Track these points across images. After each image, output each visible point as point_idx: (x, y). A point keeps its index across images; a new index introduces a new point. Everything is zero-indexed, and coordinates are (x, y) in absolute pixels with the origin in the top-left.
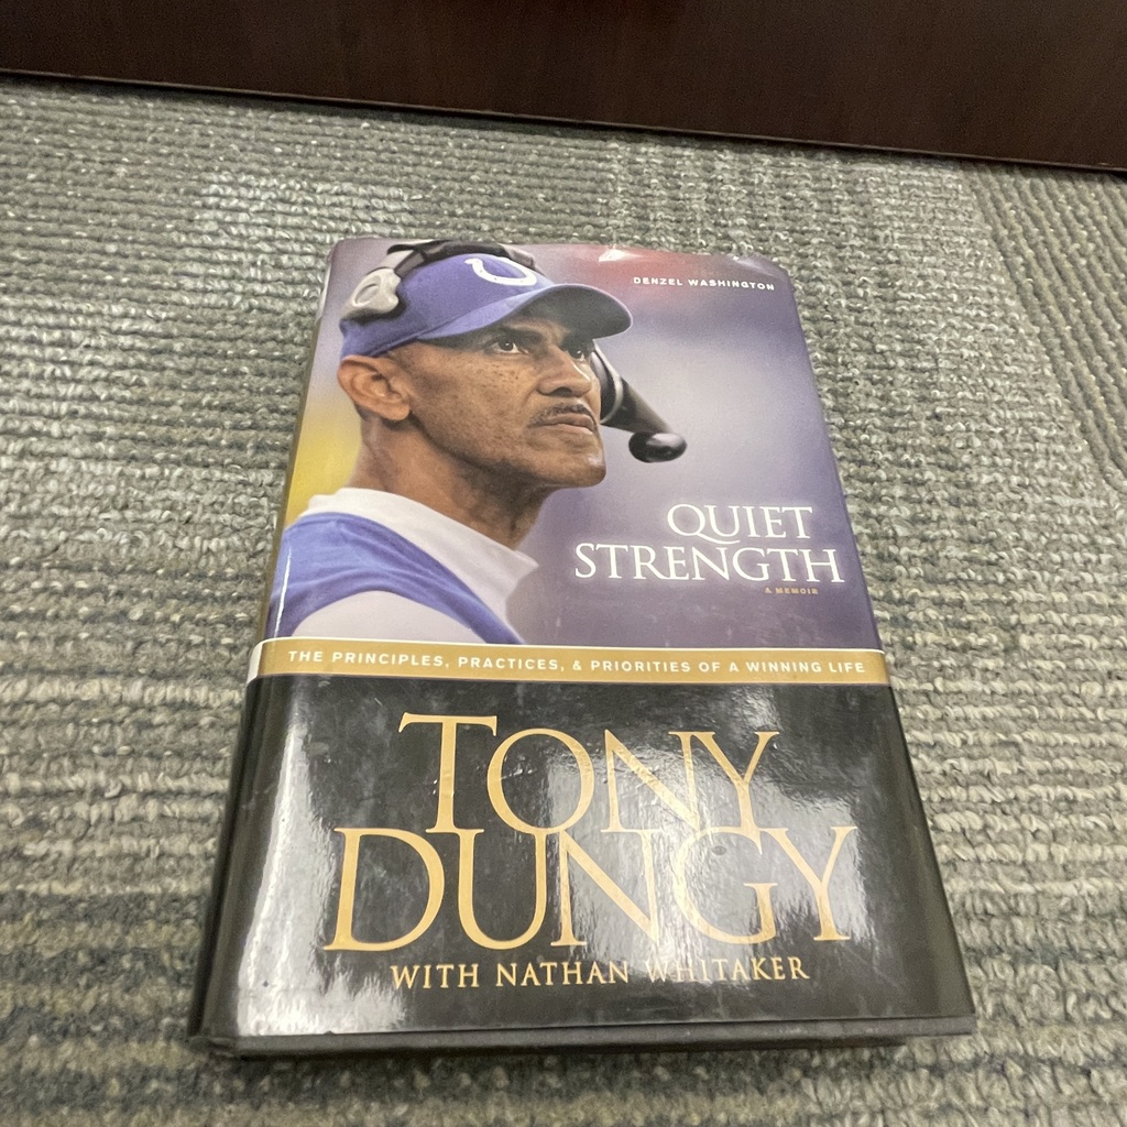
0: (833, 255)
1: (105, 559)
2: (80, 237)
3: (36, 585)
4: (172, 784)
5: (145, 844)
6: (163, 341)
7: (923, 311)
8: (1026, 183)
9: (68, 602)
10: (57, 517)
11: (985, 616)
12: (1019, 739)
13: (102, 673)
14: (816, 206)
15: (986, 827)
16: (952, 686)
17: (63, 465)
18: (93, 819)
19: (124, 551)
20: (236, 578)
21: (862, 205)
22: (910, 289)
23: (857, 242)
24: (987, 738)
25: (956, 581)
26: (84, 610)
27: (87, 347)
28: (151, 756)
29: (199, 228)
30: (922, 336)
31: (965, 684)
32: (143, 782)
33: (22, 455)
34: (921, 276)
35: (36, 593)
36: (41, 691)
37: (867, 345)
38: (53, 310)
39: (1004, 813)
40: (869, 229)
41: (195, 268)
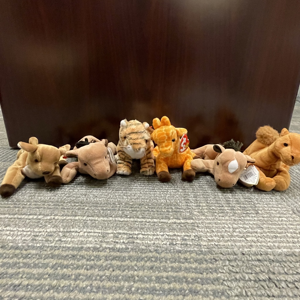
1: (82, 201)
3: (69, 205)
4: (90, 231)
5: (84, 239)
9: (74, 207)
10: (74, 196)
11: (250, 208)
12: (262, 227)
13: (79, 216)
15: (257, 240)
16: (245, 218)
17: (76, 190)
18: (75, 235)
19: (85, 201)
20: (104, 204)
24: (255, 226)
25: (243, 204)
26: (77, 208)
28: (87, 227)
31: (248, 218)
32: (85, 230)
33: (70, 189)
35: (69, 206)
36: (68, 218)
39: (261, 238)
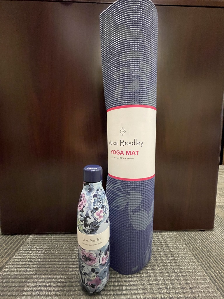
0: (163, 251)
2: (56, 262)
6: (65, 284)
7: (180, 261)
8: (186, 233)
14: (158, 242)
21: (164, 240)
22: (177, 257)
23: (166, 248)
27: (53, 286)
29: (73, 257)
30: (182, 267)
34: (177, 254)
37: (174, 271)
38: (50, 278)
40: (167, 245)
41: (71, 266)
